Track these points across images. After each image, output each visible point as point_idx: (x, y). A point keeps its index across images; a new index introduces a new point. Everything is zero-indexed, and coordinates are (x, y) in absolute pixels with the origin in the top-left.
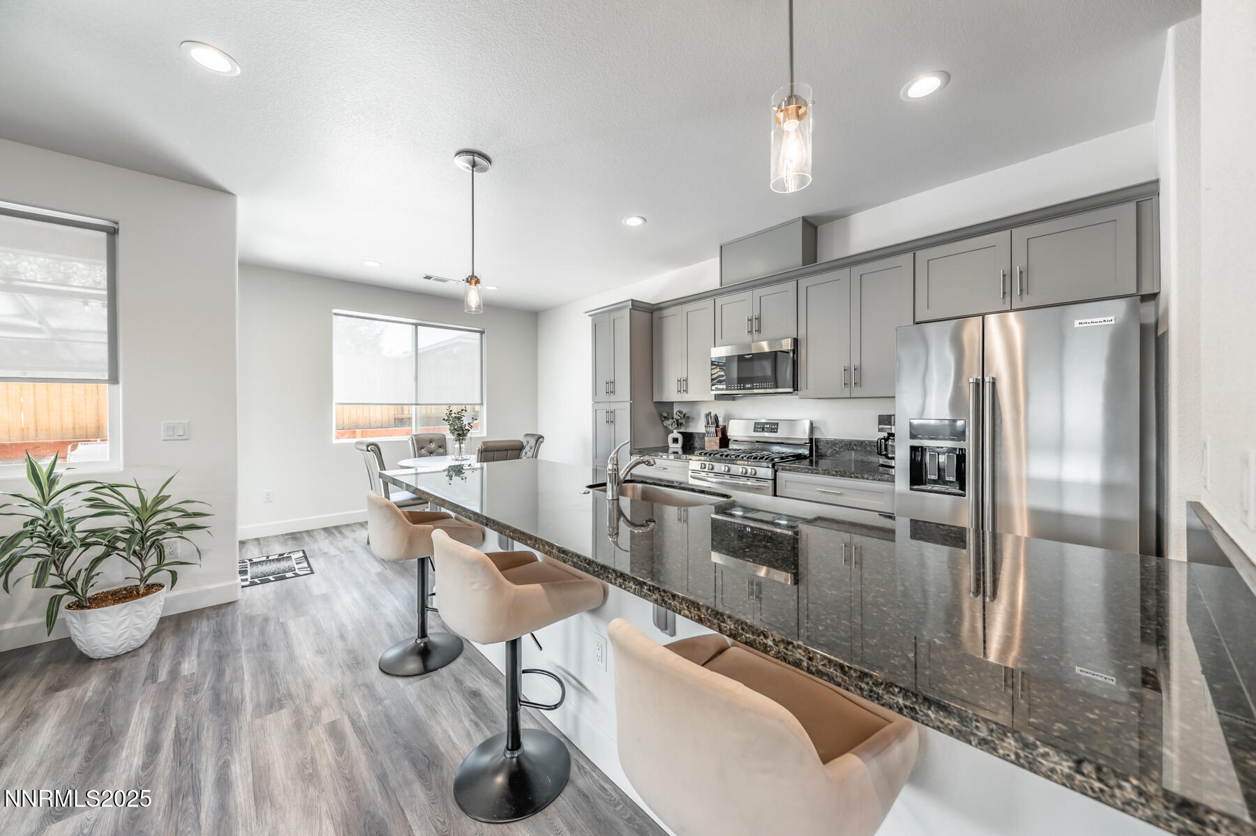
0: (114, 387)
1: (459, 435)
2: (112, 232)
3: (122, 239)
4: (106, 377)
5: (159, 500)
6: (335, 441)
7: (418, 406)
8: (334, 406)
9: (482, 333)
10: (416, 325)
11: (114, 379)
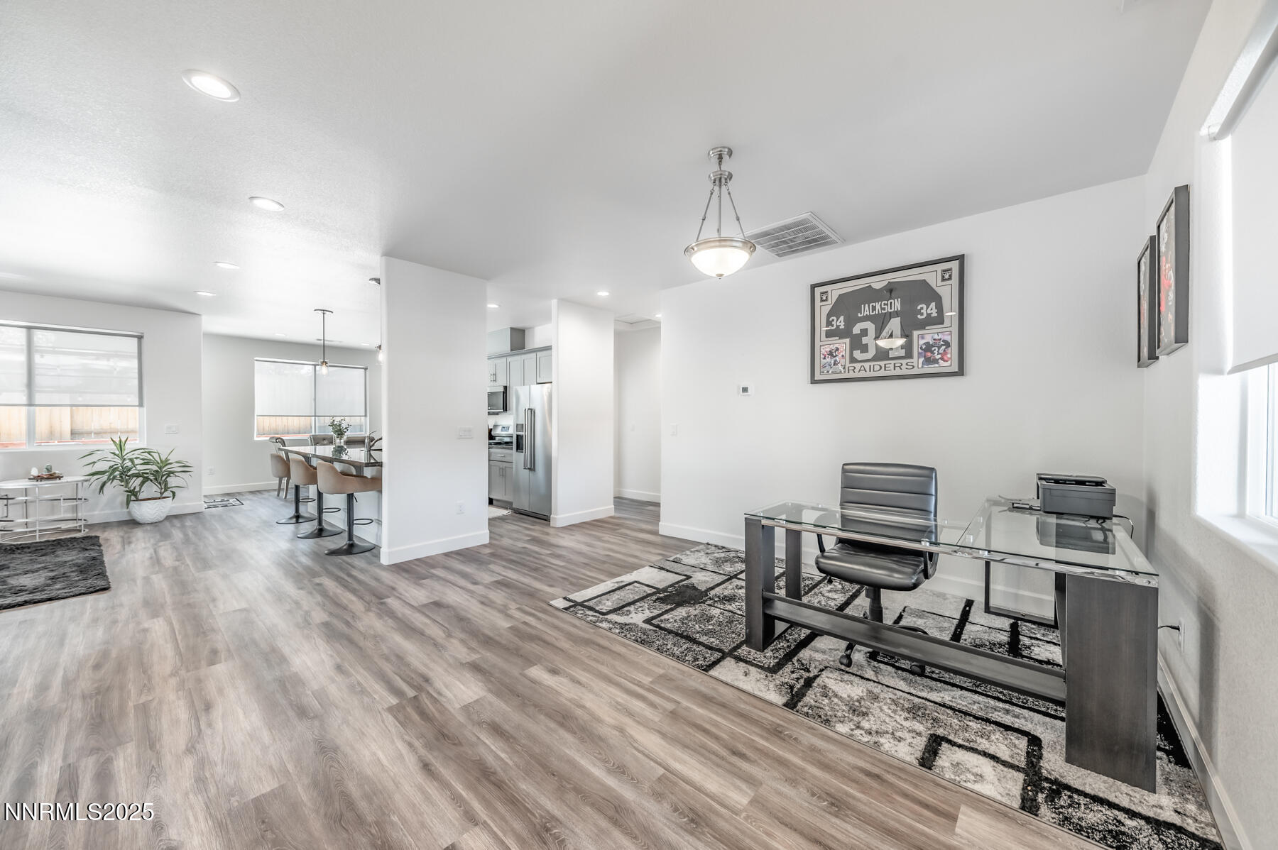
0: (141, 409)
1: (339, 434)
2: (140, 338)
3: (145, 341)
4: (137, 404)
5: (167, 460)
6: (256, 439)
7: (317, 418)
8: (256, 417)
9: (366, 369)
10: (315, 365)
11: (141, 405)
